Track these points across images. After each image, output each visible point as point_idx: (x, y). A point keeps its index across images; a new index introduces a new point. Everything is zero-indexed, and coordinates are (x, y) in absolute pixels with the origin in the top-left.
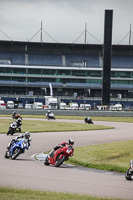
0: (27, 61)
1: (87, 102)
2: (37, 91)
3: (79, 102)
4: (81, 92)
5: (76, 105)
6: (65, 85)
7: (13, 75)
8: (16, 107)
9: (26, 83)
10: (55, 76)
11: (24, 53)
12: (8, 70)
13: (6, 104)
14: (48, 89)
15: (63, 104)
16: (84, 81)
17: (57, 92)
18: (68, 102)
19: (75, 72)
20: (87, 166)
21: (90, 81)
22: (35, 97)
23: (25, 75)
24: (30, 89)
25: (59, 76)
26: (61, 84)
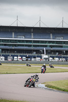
0: (32, 37)
1: (64, 58)
2: (38, 52)
3: (59, 58)
4: (60, 52)
5: (58, 59)
6: (52, 49)
7: (26, 44)
8: (27, 60)
9: (32, 48)
10: (47, 44)
11: (31, 32)
12: (23, 41)
13: (22, 58)
14: (43, 51)
15: (51, 58)
16: (62, 47)
17: (48, 52)
18: (53, 58)
19: (57, 42)
20: (64, 90)
21: (65, 47)
22: (36, 55)
23: (31, 44)
24: (34, 51)
25: (49, 44)
26: (50, 48)
